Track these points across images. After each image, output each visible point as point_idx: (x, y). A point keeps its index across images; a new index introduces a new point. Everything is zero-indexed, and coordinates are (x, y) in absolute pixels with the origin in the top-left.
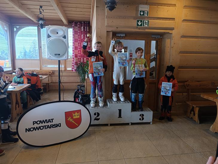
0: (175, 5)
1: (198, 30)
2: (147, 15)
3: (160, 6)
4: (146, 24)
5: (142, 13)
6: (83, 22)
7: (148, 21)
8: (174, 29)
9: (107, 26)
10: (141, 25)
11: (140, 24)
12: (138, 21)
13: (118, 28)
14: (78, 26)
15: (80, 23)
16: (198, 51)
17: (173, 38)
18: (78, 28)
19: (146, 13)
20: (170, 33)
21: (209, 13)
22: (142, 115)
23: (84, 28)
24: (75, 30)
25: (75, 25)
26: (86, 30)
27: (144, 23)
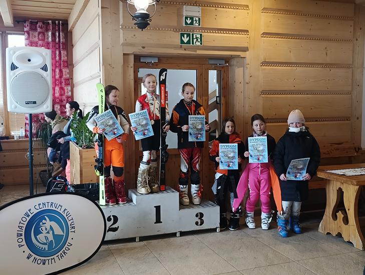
0: (247, 6)
1: (290, 52)
2: (199, 25)
3: (221, 7)
4: (197, 40)
5: (189, 21)
6: (50, 22)
7: (201, 35)
8: (248, 50)
9: (123, 45)
10: (188, 42)
11: (186, 40)
12: (182, 35)
13: (146, 48)
14: (39, 30)
15: (43, 23)
16: (293, 88)
17: (248, 66)
18: (39, 35)
19: (196, 20)
20: (242, 58)
22: (199, 214)
24: (31, 39)
25: (31, 29)
27: (193, 39)
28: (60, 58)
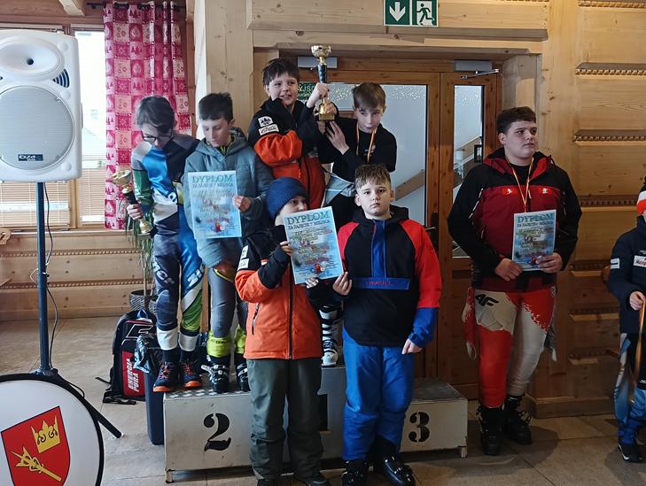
4: (425, 14)
6: (152, 3)
7: (434, 2)
8: (546, 37)
9: (253, 27)
10: (405, 20)
12: (390, 3)
13: (306, 35)
14: (131, 20)
15: (140, 6)
17: (545, 74)
18: (130, 29)
20: (531, 55)
23: (158, 29)
24: (115, 38)
25: (116, 18)
26: (165, 39)
28: (171, 75)
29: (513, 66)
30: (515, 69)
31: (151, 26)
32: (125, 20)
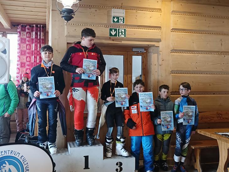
0: (160, 10)
1: (193, 43)
2: (123, 23)
3: (140, 10)
4: (122, 33)
5: (116, 20)
6: (34, 25)
7: (125, 30)
8: (161, 41)
9: (67, 36)
10: (115, 35)
11: (113, 33)
12: (111, 30)
14: (27, 30)
15: (30, 26)
16: (195, 69)
17: (160, 53)
18: (27, 34)
19: (121, 19)
20: (156, 46)
21: (206, 20)
22: (119, 163)
23: (36, 34)
24: (21, 37)
25: (22, 30)
26: (39, 37)
27: (119, 33)
29: (151, 50)
30: (151, 51)
31: (34, 33)
32: (25, 31)
